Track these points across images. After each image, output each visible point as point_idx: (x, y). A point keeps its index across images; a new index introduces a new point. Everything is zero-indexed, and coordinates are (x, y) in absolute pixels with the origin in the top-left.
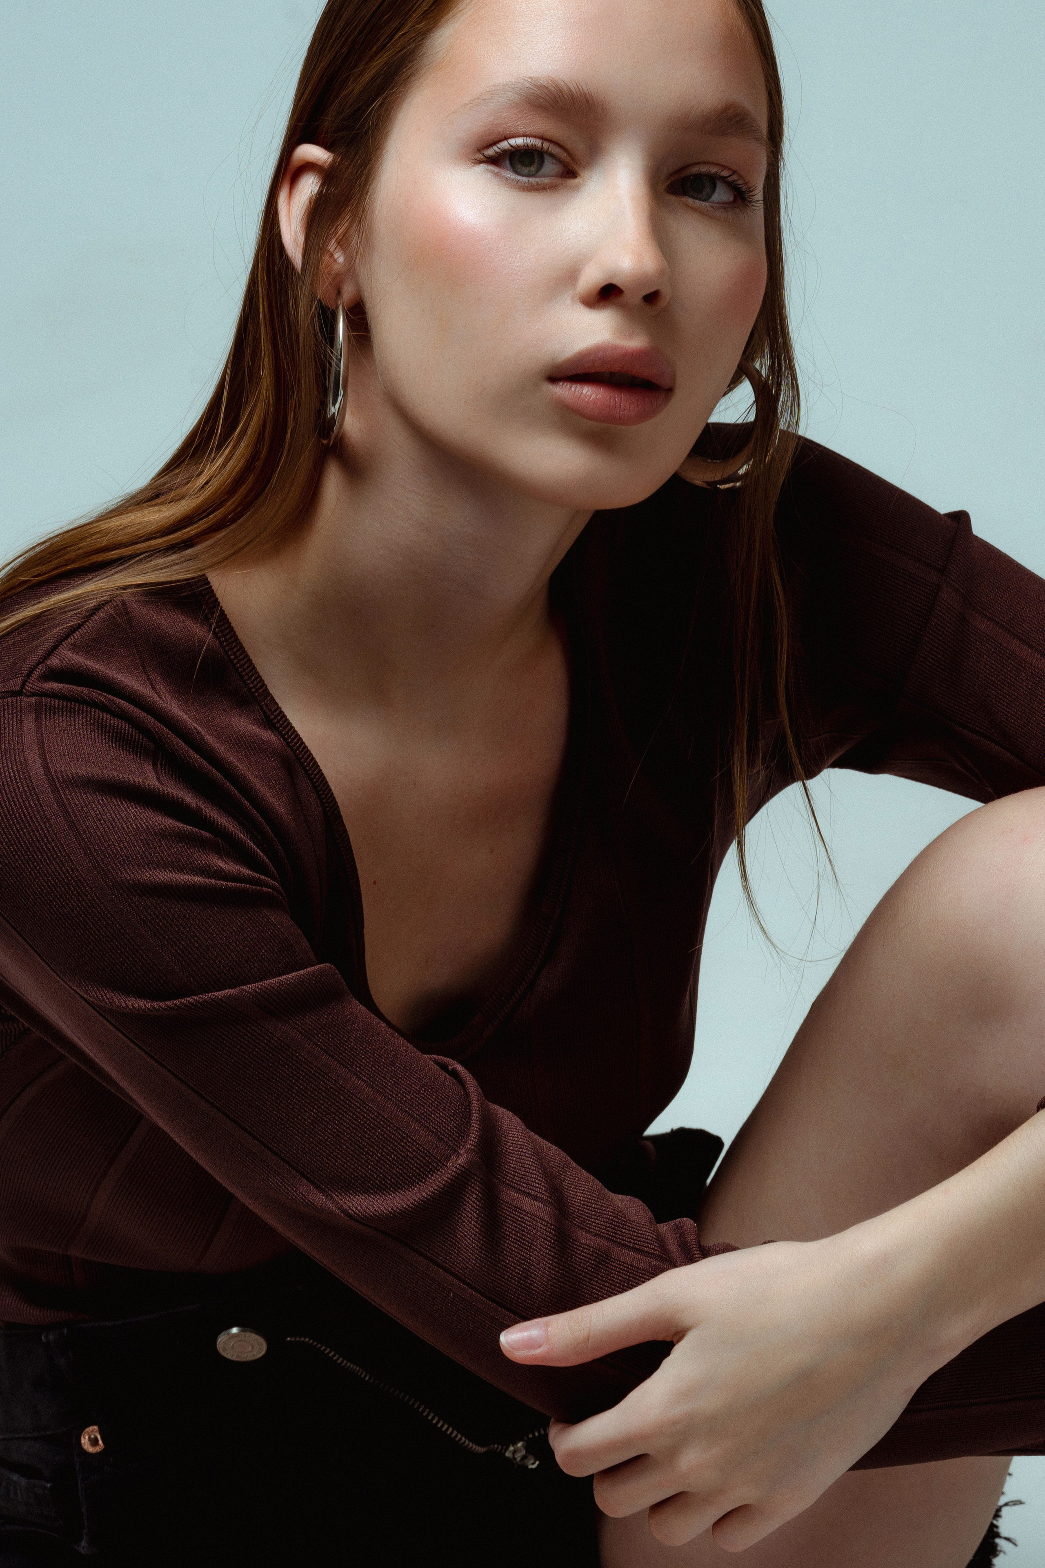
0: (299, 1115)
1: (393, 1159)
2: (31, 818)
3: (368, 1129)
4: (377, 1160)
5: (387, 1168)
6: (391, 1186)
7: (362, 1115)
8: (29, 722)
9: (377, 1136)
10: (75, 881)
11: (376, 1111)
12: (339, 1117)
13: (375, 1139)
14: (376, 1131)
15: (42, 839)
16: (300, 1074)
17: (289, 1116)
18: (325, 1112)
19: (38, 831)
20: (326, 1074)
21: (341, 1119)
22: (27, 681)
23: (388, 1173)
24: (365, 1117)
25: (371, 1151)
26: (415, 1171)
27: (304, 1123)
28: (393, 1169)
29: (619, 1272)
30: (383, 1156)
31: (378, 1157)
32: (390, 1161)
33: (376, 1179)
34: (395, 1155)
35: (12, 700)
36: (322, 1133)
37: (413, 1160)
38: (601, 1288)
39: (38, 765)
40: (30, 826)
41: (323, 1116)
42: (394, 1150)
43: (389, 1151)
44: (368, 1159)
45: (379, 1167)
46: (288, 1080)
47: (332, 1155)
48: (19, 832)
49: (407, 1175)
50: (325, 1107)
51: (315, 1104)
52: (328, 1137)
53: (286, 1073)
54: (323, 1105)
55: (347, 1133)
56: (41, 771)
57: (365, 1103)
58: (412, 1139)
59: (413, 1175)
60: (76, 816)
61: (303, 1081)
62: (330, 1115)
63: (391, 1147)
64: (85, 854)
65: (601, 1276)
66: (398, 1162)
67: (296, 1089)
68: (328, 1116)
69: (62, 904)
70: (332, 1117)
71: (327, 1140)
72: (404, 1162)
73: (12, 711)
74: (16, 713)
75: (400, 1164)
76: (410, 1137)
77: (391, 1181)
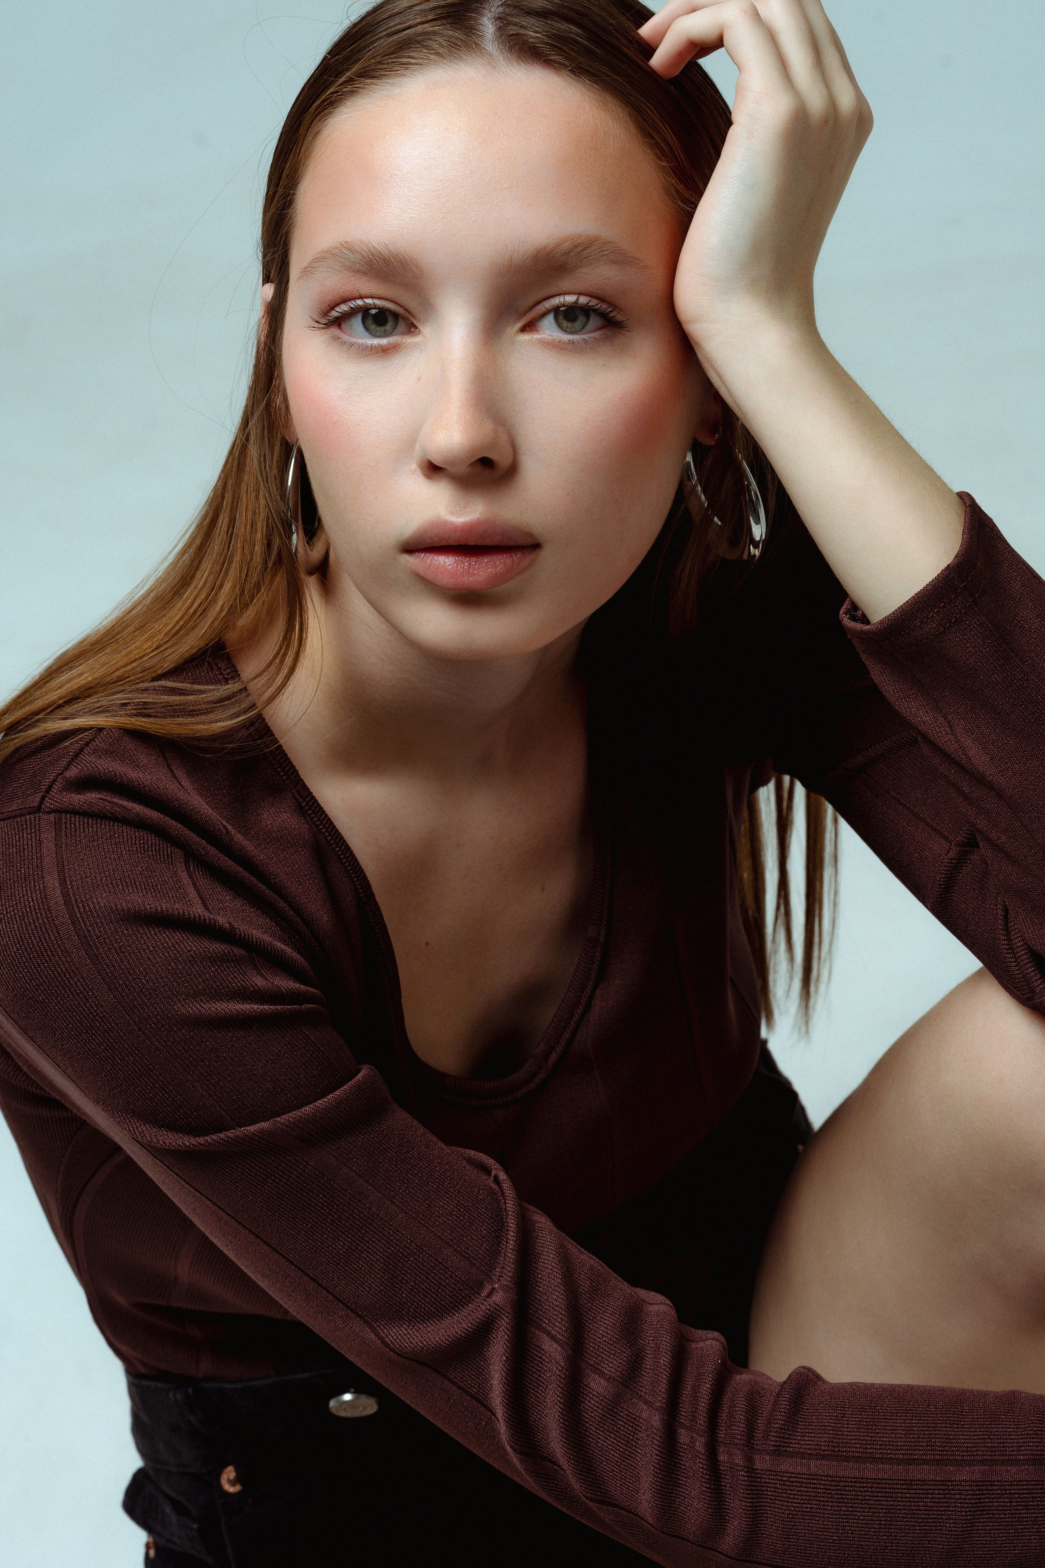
0: (334, 1244)
1: (426, 1287)
2: (51, 951)
3: (401, 1258)
4: (410, 1289)
5: (421, 1297)
6: (425, 1314)
7: (395, 1243)
8: (49, 842)
9: (410, 1265)
10: (100, 1017)
11: (408, 1239)
12: (372, 1246)
13: (408, 1268)
14: (409, 1259)
15: (64, 974)
16: (334, 1203)
17: (323, 1245)
18: (359, 1240)
19: (59, 965)
20: (360, 1201)
21: (375, 1247)
22: (46, 796)
23: (421, 1302)
24: (398, 1245)
25: (404, 1280)
26: (448, 1299)
27: (338, 1252)
28: (427, 1297)
29: (626, 1423)
30: (416, 1284)
31: (411, 1285)
32: (423, 1289)
33: (411, 1307)
34: (428, 1284)
35: (30, 818)
36: (356, 1261)
37: (446, 1288)
38: (606, 1438)
39: (58, 892)
40: (51, 960)
41: (357, 1244)
42: (427, 1278)
43: (422, 1279)
44: (402, 1287)
45: (413, 1296)
46: (322, 1209)
47: (367, 1284)
48: (40, 966)
49: (440, 1304)
50: (359, 1236)
51: (349, 1233)
52: (363, 1266)
53: (320, 1202)
54: (356, 1234)
55: (381, 1263)
56: (61, 900)
57: (398, 1231)
58: (444, 1266)
59: (446, 1303)
60: (98, 949)
61: (337, 1209)
62: (364, 1244)
63: (424, 1275)
64: (109, 989)
65: (608, 1426)
66: (431, 1290)
67: (330, 1219)
68: (362, 1245)
69: (88, 1039)
70: (366, 1245)
71: (361, 1269)
72: (437, 1291)
73: (31, 830)
74: (35, 832)
75: (433, 1293)
76: (442, 1264)
77: (425, 1310)
